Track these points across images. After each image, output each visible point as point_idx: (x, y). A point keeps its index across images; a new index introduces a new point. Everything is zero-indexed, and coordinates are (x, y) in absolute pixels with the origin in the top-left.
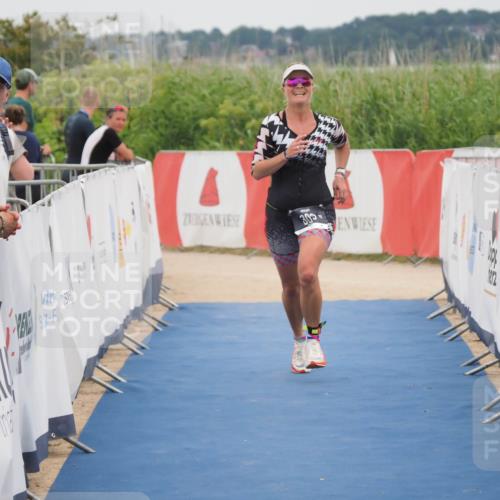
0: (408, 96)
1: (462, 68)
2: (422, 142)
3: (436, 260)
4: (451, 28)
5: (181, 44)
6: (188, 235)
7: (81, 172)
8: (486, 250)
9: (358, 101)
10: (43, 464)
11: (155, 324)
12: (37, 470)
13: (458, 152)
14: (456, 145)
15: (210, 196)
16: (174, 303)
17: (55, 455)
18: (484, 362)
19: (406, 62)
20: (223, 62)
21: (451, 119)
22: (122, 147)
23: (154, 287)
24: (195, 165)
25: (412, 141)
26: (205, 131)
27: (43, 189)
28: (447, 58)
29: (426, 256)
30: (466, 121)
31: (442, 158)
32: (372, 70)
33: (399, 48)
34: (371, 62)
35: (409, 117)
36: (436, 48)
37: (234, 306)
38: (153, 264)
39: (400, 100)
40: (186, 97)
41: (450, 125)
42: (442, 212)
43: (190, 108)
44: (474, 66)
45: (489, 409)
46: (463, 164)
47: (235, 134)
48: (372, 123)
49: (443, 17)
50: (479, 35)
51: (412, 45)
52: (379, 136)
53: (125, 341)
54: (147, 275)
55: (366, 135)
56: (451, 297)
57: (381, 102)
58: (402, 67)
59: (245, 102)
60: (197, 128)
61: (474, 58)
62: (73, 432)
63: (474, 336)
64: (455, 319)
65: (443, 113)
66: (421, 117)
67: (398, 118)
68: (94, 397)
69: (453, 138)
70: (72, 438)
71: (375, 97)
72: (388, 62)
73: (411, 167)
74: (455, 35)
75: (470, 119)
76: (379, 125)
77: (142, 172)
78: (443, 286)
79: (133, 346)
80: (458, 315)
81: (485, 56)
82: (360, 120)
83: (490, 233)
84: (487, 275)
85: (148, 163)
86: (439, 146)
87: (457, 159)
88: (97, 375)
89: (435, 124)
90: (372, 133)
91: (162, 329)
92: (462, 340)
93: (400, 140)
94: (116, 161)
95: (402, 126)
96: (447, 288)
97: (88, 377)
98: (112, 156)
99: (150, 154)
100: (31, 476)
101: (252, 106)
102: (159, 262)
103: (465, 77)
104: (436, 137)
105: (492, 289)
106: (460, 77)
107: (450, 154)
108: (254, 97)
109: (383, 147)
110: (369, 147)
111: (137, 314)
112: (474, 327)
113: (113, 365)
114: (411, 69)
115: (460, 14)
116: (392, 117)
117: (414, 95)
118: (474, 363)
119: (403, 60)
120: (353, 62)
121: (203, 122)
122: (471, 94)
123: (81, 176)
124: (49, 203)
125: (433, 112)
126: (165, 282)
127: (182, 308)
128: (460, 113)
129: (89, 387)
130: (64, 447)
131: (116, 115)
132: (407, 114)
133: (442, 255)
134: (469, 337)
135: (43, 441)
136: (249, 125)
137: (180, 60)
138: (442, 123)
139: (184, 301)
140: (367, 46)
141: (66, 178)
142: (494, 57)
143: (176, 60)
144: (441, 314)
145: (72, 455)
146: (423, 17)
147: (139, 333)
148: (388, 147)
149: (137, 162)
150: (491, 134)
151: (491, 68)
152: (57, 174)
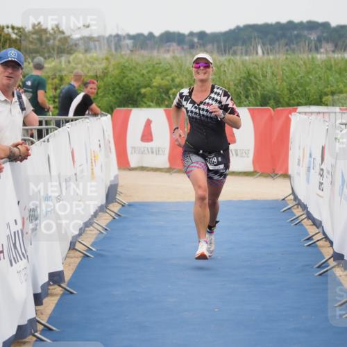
0: (269, 75)
1: (303, 57)
2: (278, 103)
3: (286, 176)
4: (296, 32)
5: (129, 42)
6: (134, 161)
7: (67, 121)
9: (238, 77)
10: (46, 301)
11: (114, 215)
12: (42, 304)
13: (300, 109)
14: (299, 104)
15: (147, 136)
16: (125, 202)
17: (53, 295)
18: (316, 238)
19: (268, 53)
21: (296, 89)
23: (112, 193)
24: (138, 117)
25: (272, 102)
26: (144, 96)
27: (44, 132)
28: (293, 51)
29: (280, 173)
30: (305, 90)
31: (290, 113)
32: (247, 58)
33: (264, 44)
34: (247, 54)
35: (270, 87)
36: (287, 44)
38: (112, 178)
40: (131, 75)
42: (290, 146)
43: (135, 82)
44: (310, 56)
47: (161, 98)
48: (247, 91)
49: (291, 25)
50: (313, 36)
51: (272, 43)
52: (251, 99)
53: (95, 225)
54: (108, 184)
55: (243, 98)
56: (296, 198)
57: (252, 78)
58: (266, 56)
59: (169, 78)
60: (139, 94)
61: (310, 51)
62: (63, 281)
63: (310, 222)
64: (298, 212)
65: (290, 84)
66: (277, 87)
67: (263, 88)
68: (76, 260)
70: (63, 285)
71: (249, 75)
72: (257, 53)
73: (271, 118)
74: (298, 36)
75: (307, 88)
76: (252, 92)
77: (106, 121)
79: (100, 229)
80: (300, 209)
81: (317, 49)
82: (240, 89)
83: (320, 159)
85: (109, 116)
86: (288, 105)
87: (300, 113)
88: (78, 246)
89: (286, 92)
90: (247, 97)
91: (118, 218)
92: (302, 225)
93: (264, 101)
95: (266, 93)
96: (293, 193)
97: (72, 247)
100: (39, 307)
101: (173, 80)
102: (116, 177)
105: (321, 194)
106: (301, 62)
107: (295, 110)
108: (174, 75)
109: (254, 105)
110: (245, 106)
111: (102, 209)
112: (309, 217)
113: (88, 240)
114: (271, 57)
115: (301, 23)
116: (259, 87)
117: (273, 73)
118: (310, 239)
119: (265, 52)
120: (235, 53)
122: (308, 73)
123: (67, 125)
124: (48, 140)
126: (119, 189)
127: (130, 205)
128: (301, 85)
129: (72, 253)
130: (58, 290)
132: (269, 85)
133: (290, 172)
134: (307, 223)
135: (45, 287)
136: (171, 92)
137: (128, 52)
138: (290, 91)
139: (132, 200)
140: (244, 43)
142: (322, 50)
145: (63, 295)
146: (279, 26)
147: (104, 220)
148: (257, 106)
149: (102, 115)
150: (321, 98)
151: (320, 57)
152: (53, 122)
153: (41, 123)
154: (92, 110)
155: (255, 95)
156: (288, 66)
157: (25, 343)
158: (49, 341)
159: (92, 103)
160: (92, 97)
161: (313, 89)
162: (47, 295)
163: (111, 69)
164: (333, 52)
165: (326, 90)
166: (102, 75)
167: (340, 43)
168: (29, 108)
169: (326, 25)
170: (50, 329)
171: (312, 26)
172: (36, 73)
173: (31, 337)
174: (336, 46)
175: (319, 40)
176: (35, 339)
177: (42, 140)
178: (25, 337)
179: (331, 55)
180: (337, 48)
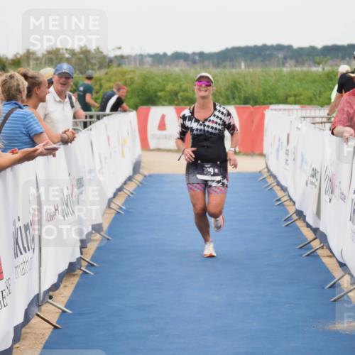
0: (249, 83)
1: (273, 69)
2: (256, 103)
3: (262, 155)
4: (268, 52)
5: (149, 60)
6: (153, 144)
7: (105, 116)
8: (284, 150)
9: (227, 84)
10: (89, 245)
11: (138, 183)
12: (86, 247)
13: (272, 107)
14: (271, 103)
15: (162, 126)
16: (146, 173)
17: (94, 240)
18: (283, 200)
19: (248, 68)
20: (168, 67)
21: (269, 92)
22: (124, 105)
23: (137, 167)
24: (156, 113)
25: (252, 102)
26: (160, 98)
27: (88, 123)
28: (266, 65)
29: (258, 153)
30: (275, 93)
31: (265, 109)
32: (234, 71)
33: (245, 61)
34: (233, 67)
35: (250, 91)
36: (262, 61)
37: (172, 175)
38: (136, 156)
39: (246, 83)
40: (150, 83)
41: (269, 95)
42: (265, 133)
43: (153, 88)
44: (279, 69)
45: (285, 220)
46: (274, 112)
47: (173, 99)
48: (233, 93)
49: (265, 47)
50: (281, 55)
51: (251, 60)
52: (237, 100)
53: (125, 190)
54: (134, 161)
55: (231, 99)
56: (269, 171)
57: (238, 85)
58: (247, 70)
59: (178, 85)
60: (156, 96)
61: (279, 65)
62: (102, 230)
63: (279, 188)
64: (270, 181)
65: (265, 89)
66: (255, 91)
67: (245, 92)
68: (111, 215)
69: (269, 101)
70: (102, 233)
71: (235, 82)
72: (240, 67)
73: (251, 113)
74: (270, 55)
75: (277, 92)
76: (237, 94)
77: (132, 116)
78: (265, 166)
79: (129, 193)
80: (272, 179)
81: (284, 64)
82: (228, 93)
83: (286, 143)
84: (285, 161)
85: (135, 112)
86: (263, 104)
87: (272, 109)
88: (113, 206)
89: (261, 95)
90: (234, 98)
91: (142, 185)
92: (273, 190)
93: (246, 101)
94: (121, 111)
95: (247, 95)
96: (267, 167)
97: (109, 207)
98: (119, 109)
99: (135, 108)
100: (83, 250)
101: (180, 86)
102: (140, 156)
103: (275, 74)
104: (262, 100)
105: (287, 167)
106: (272, 74)
107: (268, 108)
108: (182, 83)
109: (238, 104)
110: (233, 104)
111: (130, 179)
112: (279, 184)
113: (119, 201)
114: (251, 70)
115: (272, 46)
116: (243, 92)
117: (252, 81)
118: (279, 200)
119: (248, 66)
120: (225, 67)
121: (159, 94)
122: (278, 81)
123: (105, 118)
124: (91, 130)
125: (261, 89)
126: (142, 165)
127: (150, 176)
128: (272, 90)
129: (108, 211)
130: (98, 237)
131: (122, 90)
132: (250, 90)
133: (265, 152)
134: (277, 189)
136: (179, 95)
137: (148, 66)
138: (265, 94)
139: (151, 172)
140: (231, 60)
141: (99, 118)
142: (287, 65)
143: (147, 67)
144: (264, 179)
145: (102, 240)
146: (256, 48)
147: (131, 187)
148: (240, 104)
149: (130, 111)
150: (286, 99)
151: (286, 70)
152: (95, 117)
153: (86, 117)
154: (123, 108)
155: (240, 97)
156: (263, 76)
157: (74, 275)
158: (92, 273)
159: (123, 103)
160: (123, 98)
161: (281, 93)
162: (91, 240)
163: (136, 78)
164: (295, 66)
165: (290, 93)
166: (130, 83)
167: (300, 60)
168: (78, 106)
169: (290, 47)
170: (93, 265)
171: (280, 48)
172: (87, 82)
173: (79, 271)
174: (297, 62)
175: (285, 58)
176: (81, 272)
177: (86, 129)
178: (74, 271)
179: (294, 69)
180: (298, 63)
